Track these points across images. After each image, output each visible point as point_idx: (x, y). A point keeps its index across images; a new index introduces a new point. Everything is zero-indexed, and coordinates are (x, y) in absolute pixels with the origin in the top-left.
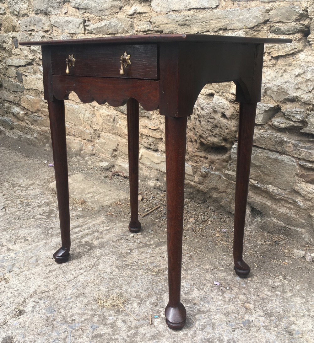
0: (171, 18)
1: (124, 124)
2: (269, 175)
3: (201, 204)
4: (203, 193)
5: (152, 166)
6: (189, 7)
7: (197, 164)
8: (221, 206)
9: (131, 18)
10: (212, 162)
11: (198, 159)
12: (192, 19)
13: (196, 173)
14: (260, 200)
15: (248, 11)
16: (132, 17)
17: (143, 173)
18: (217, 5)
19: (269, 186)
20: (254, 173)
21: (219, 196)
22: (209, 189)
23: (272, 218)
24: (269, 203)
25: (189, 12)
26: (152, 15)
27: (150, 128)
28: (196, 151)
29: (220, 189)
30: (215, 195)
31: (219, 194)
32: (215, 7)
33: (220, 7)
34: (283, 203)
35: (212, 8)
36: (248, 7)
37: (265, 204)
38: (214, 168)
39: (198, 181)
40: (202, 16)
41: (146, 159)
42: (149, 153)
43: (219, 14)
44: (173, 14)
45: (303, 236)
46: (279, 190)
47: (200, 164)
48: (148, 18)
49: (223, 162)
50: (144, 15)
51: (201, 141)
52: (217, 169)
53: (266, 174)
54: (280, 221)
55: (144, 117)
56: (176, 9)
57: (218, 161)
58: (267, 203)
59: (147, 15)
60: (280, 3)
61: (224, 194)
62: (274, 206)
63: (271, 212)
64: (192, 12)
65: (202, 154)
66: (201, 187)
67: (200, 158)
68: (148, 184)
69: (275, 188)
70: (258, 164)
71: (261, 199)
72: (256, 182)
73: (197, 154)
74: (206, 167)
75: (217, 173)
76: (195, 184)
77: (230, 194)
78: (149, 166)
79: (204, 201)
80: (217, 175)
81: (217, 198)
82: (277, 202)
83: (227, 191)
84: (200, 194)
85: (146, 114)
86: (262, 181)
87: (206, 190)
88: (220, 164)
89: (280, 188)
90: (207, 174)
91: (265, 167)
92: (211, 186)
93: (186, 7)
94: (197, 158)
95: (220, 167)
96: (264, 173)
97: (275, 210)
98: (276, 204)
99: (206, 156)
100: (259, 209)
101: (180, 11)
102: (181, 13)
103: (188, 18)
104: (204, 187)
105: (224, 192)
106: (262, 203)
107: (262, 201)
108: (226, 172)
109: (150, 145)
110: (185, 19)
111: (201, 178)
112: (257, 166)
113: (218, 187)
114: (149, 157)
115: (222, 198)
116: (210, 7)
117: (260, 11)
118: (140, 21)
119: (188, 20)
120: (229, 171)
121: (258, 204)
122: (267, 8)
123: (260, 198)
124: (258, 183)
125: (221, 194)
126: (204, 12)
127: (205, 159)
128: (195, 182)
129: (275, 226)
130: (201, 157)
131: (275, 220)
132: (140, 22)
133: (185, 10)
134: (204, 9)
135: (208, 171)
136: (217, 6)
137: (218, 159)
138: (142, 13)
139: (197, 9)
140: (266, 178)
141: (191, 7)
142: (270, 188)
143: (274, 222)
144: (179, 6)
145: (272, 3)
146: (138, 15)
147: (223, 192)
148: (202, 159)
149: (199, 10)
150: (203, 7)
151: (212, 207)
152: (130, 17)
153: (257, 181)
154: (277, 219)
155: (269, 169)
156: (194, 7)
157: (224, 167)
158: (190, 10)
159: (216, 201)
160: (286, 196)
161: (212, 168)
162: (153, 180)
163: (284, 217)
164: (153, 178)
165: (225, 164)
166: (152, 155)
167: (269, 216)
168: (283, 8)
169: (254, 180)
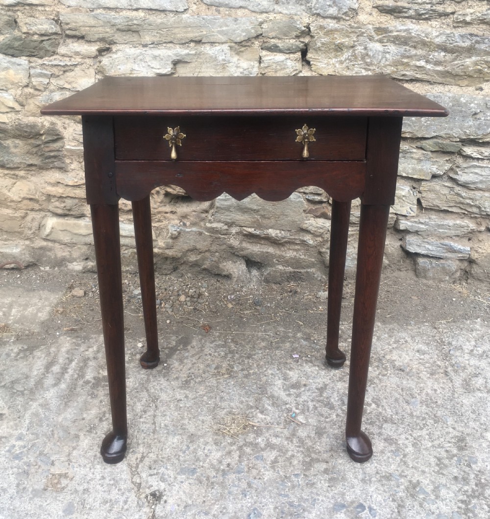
0: (102, 19)
1: (6, 185)
2: (269, 218)
3: (170, 274)
4: (174, 259)
5: (74, 241)
6: (135, 5)
7: (160, 224)
8: (205, 269)
9: (9, 10)
10: (184, 216)
11: (162, 216)
12: (142, 23)
13: (159, 236)
14: (259, 250)
15: (235, 21)
16: (11, 8)
17: (56, 255)
18: (185, 8)
19: (270, 230)
20: (249, 219)
21: (199, 257)
22: (183, 252)
23: (277, 267)
24: (271, 250)
25: (135, 13)
26: (58, 10)
27: (67, 185)
28: (159, 206)
29: (200, 249)
30: (193, 258)
31: (199, 255)
32: (183, 10)
33: (190, 11)
34: (288, 246)
35: (177, 11)
36: (234, 16)
37: (267, 253)
38: (188, 224)
39: (164, 245)
40: (159, 21)
41: (60, 232)
42: (68, 222)
43: (190, 22)
44: (104, 12)
45: (316, 276)
46: (283, 232)
47: (165, 222)
48: (51, 15)
49: (202, 213)
50: (40, 8)
51: (166, 191)
52: (193, 224)
53: (265, 218)
54: (286, 267)
55: (52, 168)
56: (111, 7)
57: (194, 213)
58: (269, 251)
59: (47, 9)
60: (275, 15)
61: (208, 254)
62: (278, 252)
63: (274, 260)
64: (141, 14)
65: (168, 208)
66: (170, 253)
67: (165, 215)
68: (68, 269)
69: (278, 232)
70: (255, 207)
71: (260, 248)
72: (253, 229)
73: (160, 209)
74: (177, 225)
75: (194, 229)
76: (160, 251)
77: (216, 252)
78: (69, 241)
79: (175, 269)
80: (196, 232)
81: (196, 261)
82: (281, 246)
83: (211, 249)
84: (168, 262)
85: (56, 163)
86: (259, 226)
87: (179, 255)
88: (198, 217)
89: (283, 230)
90: (179, 233)
91: (264, 210)
92: (186, 247)
93: (131, 5)
94: (159, 215)
95: (197, 220)
96: (263, 217)
97: (280, 257)
98: (280, 250)
99: (174, 210)
100: (259, 261)
101: (117, 10)
102: (121, 14)
103: (135, 22)
104: (176, 251)
105: (208, 251)
106: (262, 252)
107: (262, 250)
108: (208, 225)
109: (69, 210)
110: (130, 23)
111: (170, 241)
112: (255, 210)
113: (198, 247)
114: (68, 229)
115: (204, 259)
116: (174, 10)
117: (252, 23)
118: (31, 16)
119: (135, 24)
120: (211, 223)
121: (257, 255)
122: (260, 20)
123: (258, 247)
124: (255, 230)
125: (203, 254)
126: (163, 15)
127: (172, 214)
128: (159, 248)
129: (282, 274)
130: (166, 213)
131: (280, 267)
132: (32, 18)
133: (129, 10)
134: (164, 11)
135: (181, 230)
136: (185, 10)
137: (195, 211)
138: (37, 5)
139: (151, 10)
140: (266, 222)
141: (139, 7)
142: (272, 232)
143: (281, 270)
144: (116, 3)
145: (265, 15)
146: (27, 7)
147: (206, 251)
148: (168, 215)
149: (154, 12)
150: (161, 9)
151: (189, 275)
152: (6, 8)
153: (253, 227)
154: (283, 266)
155: (270, 212)
156: (145, 6)
157: (203, 220)
158: (137, 10)
159: (195, 264)
160: (291, 237)
161: (185, 225)
162: (78, 261)
163: (293, 261)
164: (79, 258)
165: (204, 215)
166: (75, 224)
167: (273, 265)
168: (280, 22)
169: (249, 227)
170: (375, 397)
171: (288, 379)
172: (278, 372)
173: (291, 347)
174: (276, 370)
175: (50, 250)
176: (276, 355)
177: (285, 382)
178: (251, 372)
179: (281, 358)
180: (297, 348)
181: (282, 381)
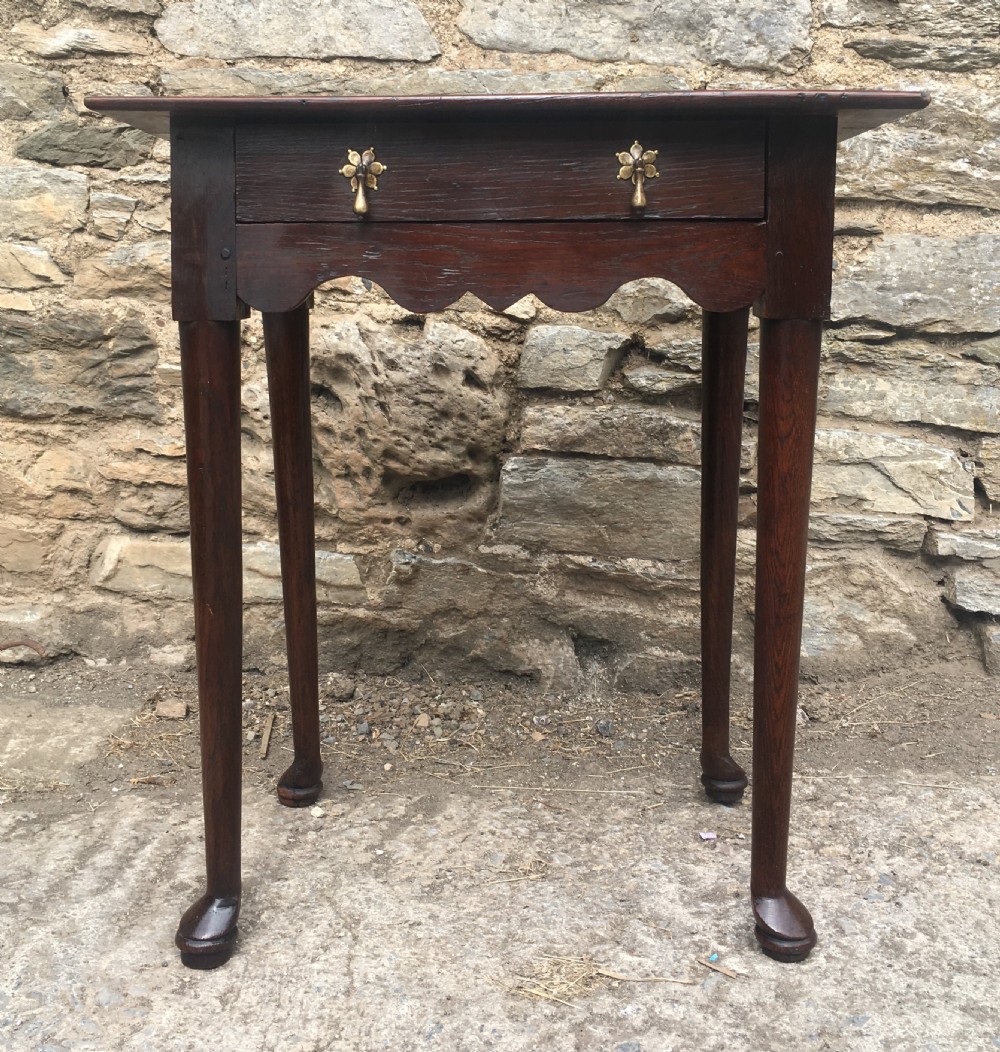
0: (253, 80)
1: (18, 458)
2: (626, 531)
3: (393, 674)
4: (403, 634)
5: (169, 591)
6: (326, 50)
7: (372, 548)
8: (477, 659)
9: (52, 68)
10: (427, 531)
11: (376, 528)
12: (341, 87)
13: (367, 578)
14: (606, 609)
15: (543, 79)
16: (57, 62)
17: (124, 628)
18: (434, 53)
19: (630, 560)
20: (580, 533)
21: (462, 629)
22: (425, 617)
23: (649, 650)
24: (633, 609)
25: (324, 67)
26: (159, 64)
27: (158, 456)
28: (370, 505)
29: (465, 609)
30: (448, 632)
31: (461, 624)
32: (429, 58)
33: (444, 61)
34: (672, 598)
35: (416, 61)
36: (540, 69)
37: (625, 615)
38: (437, 547)
39: (379, 601)
40: (379, 82)
41: (137, 571)
42: (158, 544)
43: (445, 82)
44: (257, 66)
45: (742, 672)
46: (660, 564)
47: (384, 544)
48: (142, 75)
49: (470, 520)
50: (119, 61)
51: (387, 469)
52: (449, 549)
53: (618, 530)
54: (671, 651)
55: (126, 417)
56: (274, 54)
57: (450, 521)
58: (628, 611)
59: (135, 62)
60: (631, 67)
61: (482, 622)
62: (650, 614)
63: (642, 634)
64: (338, 68)
65: (390, 511)
66: (393, 618)
67: (384, 526)
68: (152, 663)
69: (649, 563)
70: (594, 504)
71: (608, 605)
72: (590, 559)
73: (372, 512)
74: (410, 549)
75: (450, 560)
76: (371, 614)
77: (503, 615)
78: (156, 593)
79: (405, 662)
80: (454, 566)
81: (455, 638)
82: (656, 599)
83: (490, 607)
84: (389, 643)
85: (135, 405)
86: (604, 551)
87: (416, 623)
88: (460, 530)
89: (661, 561)
90: (416, 569)
91: (614, 509)
92: (432, 604)
93: (316, 51)
94: (370, 527)
95: (457, 539)
96: (613, 527)
97: (655, 625)
98: (655, 609)
99: (403, 514)
100: (605, 636)
101: (287, 61)
102: (295, 68)
103: (325, 85)
104: (407, 615)
105: (484, 613)
106: (613, 613)
107: (612, 609)
108: (484, 550)
109: (161, 516)
110: (313, 88)
111: (395, 588)
112: (594, 510)
113: (460, 603)
114: (156, 562)
115: (474, 634)
116: (411, 57)
117: (579, 83)
118: (99, 79)
119: (325, 90)
120: (491, 544)
121: (600, 621)
122: (598, 76)
123: (604, 603)
124: (594, 561)
125: (471, 622)
126: (385, 70)
127: (398, 525)
128: (369, 607)
129: (662, 667)
130: (386, 521)
131: (657, 652)
132: (101, 83)
133: (313, 59)
134: (386, 61)
135: (420, 561)
136: (435, 58)
137: (451, 517)
138: (112, 54)
139: (360, 59)
140: (619, 539)
141: (333, 53)
142: (635, 565)
143: (658, 657)
144: (284, 46)
145: (608, 66)
146: (92, 60)
147: (479, 614)
148: (390, 526)
149: (366, 64)
150: (382, 57)
151: (439, 674)
152: (47, 63)
153: (590, 554)
154: (663, 649)
155: (628, 514)
156: (347, 52)
157: (472, 538)
158: (328, 60)
159: (454, 647)
160: (680, 577)
161: (429, 550)
162: (175, 641)
163: (686, 635)
164: (178, 634)
165: (473, 527)
166: (172, 550)
167: (638, 646)
168: (642, 80)
169: (579, 554)
170: (923, 918)
171: (693, 881)
172: (665, 867)
173: (694, 818)
174: (659, 863)
175: (111, 615)
176: (658, 834)
177: (684, 887)
178: (597, 868)
179: (670, 840)
180: (709, 820)
181: (678, 885)
